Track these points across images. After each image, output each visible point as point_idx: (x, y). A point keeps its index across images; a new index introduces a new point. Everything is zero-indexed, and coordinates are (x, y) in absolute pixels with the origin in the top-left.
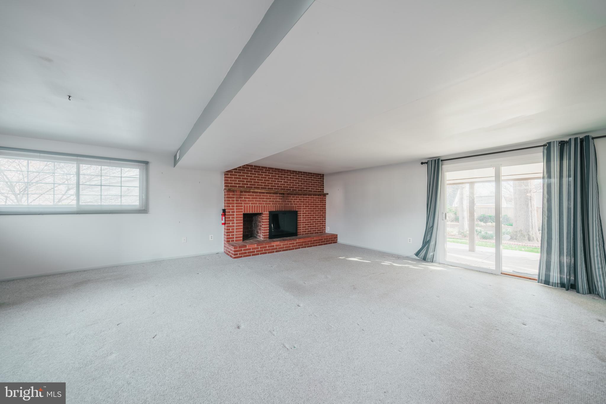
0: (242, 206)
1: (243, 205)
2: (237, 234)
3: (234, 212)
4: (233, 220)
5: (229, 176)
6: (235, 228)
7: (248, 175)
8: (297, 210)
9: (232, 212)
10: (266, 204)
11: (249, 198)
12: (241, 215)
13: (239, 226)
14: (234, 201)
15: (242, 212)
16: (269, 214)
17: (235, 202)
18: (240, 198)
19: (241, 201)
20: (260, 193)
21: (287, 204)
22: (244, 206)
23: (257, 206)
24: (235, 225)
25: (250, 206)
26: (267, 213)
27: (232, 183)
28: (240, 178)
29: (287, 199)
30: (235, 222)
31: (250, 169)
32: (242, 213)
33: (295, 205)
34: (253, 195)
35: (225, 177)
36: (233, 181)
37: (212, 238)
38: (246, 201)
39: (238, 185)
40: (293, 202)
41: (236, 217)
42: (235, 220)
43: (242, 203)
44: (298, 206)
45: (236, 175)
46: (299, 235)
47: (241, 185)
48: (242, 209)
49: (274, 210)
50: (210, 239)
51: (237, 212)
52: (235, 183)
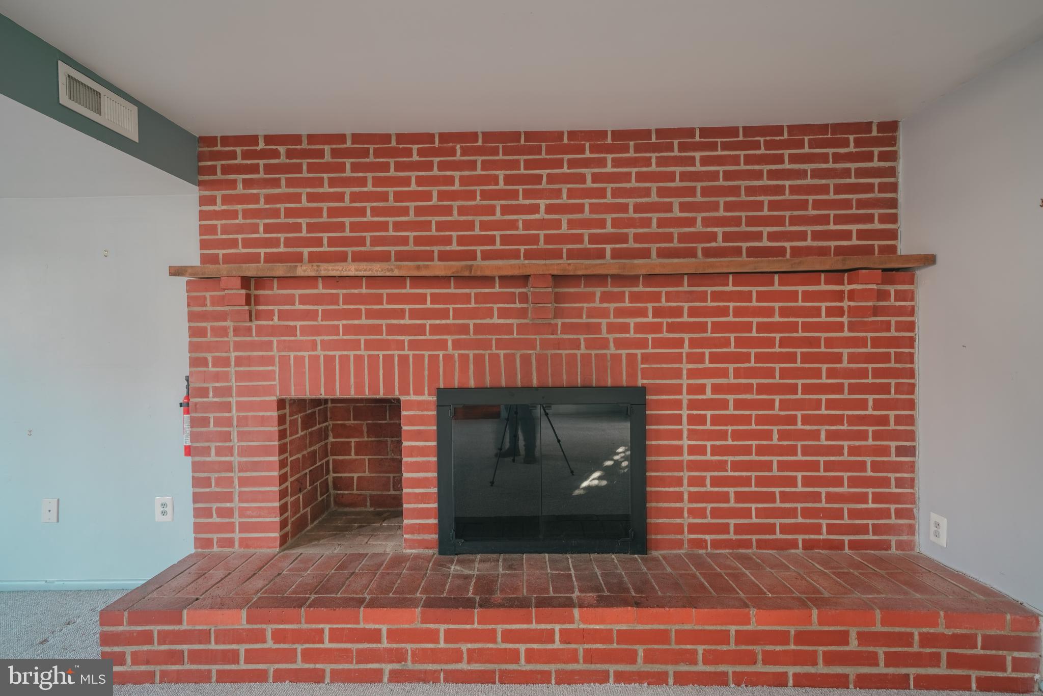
0: (270, 361)
1: (275, 352)
2: (247, 509)
3: (227, 391)
4: (227, 437)
5: (217, 208)
6: (236, 475)
7: (321, 190)
8: (640, 382)
9: (218, 392)
10: (413, 345)
11: (312, 315)
12: (263, 406)
13: (255, 466)
14: (224, 332)
15: (269, 391)
16: (440, 406)
17: (232, 338)
18: (259, 316)
19: (260, 331)
20: (373, 280)
21: (559, 344)
22: (284, 361)
23: (358, 358)
24: (236, 459)
25: (314, 360)
26: (425, 397)
27: (233, 243)
28: (276, 213)
29: (558, 314)
30: (235, 443)
31: (328, 158)
32: (274, 398)
33: (624, 352)
34: (334, 299)
35: (203, 215)
36: (240, 229)
37: (164, 513)
38: (292, 331)
39: (262, 251)
40: (611, 328)
41: (242, 421)
42: (234, 436)
43: (268, 346)
44: (646, 358)
45: (255, 199)
46: (658, 545)
47: (282, 249)
48: (268, 376)
49: (472, 384)
50: (158, 517)
51: (242, 392)
52: (247, 243)
